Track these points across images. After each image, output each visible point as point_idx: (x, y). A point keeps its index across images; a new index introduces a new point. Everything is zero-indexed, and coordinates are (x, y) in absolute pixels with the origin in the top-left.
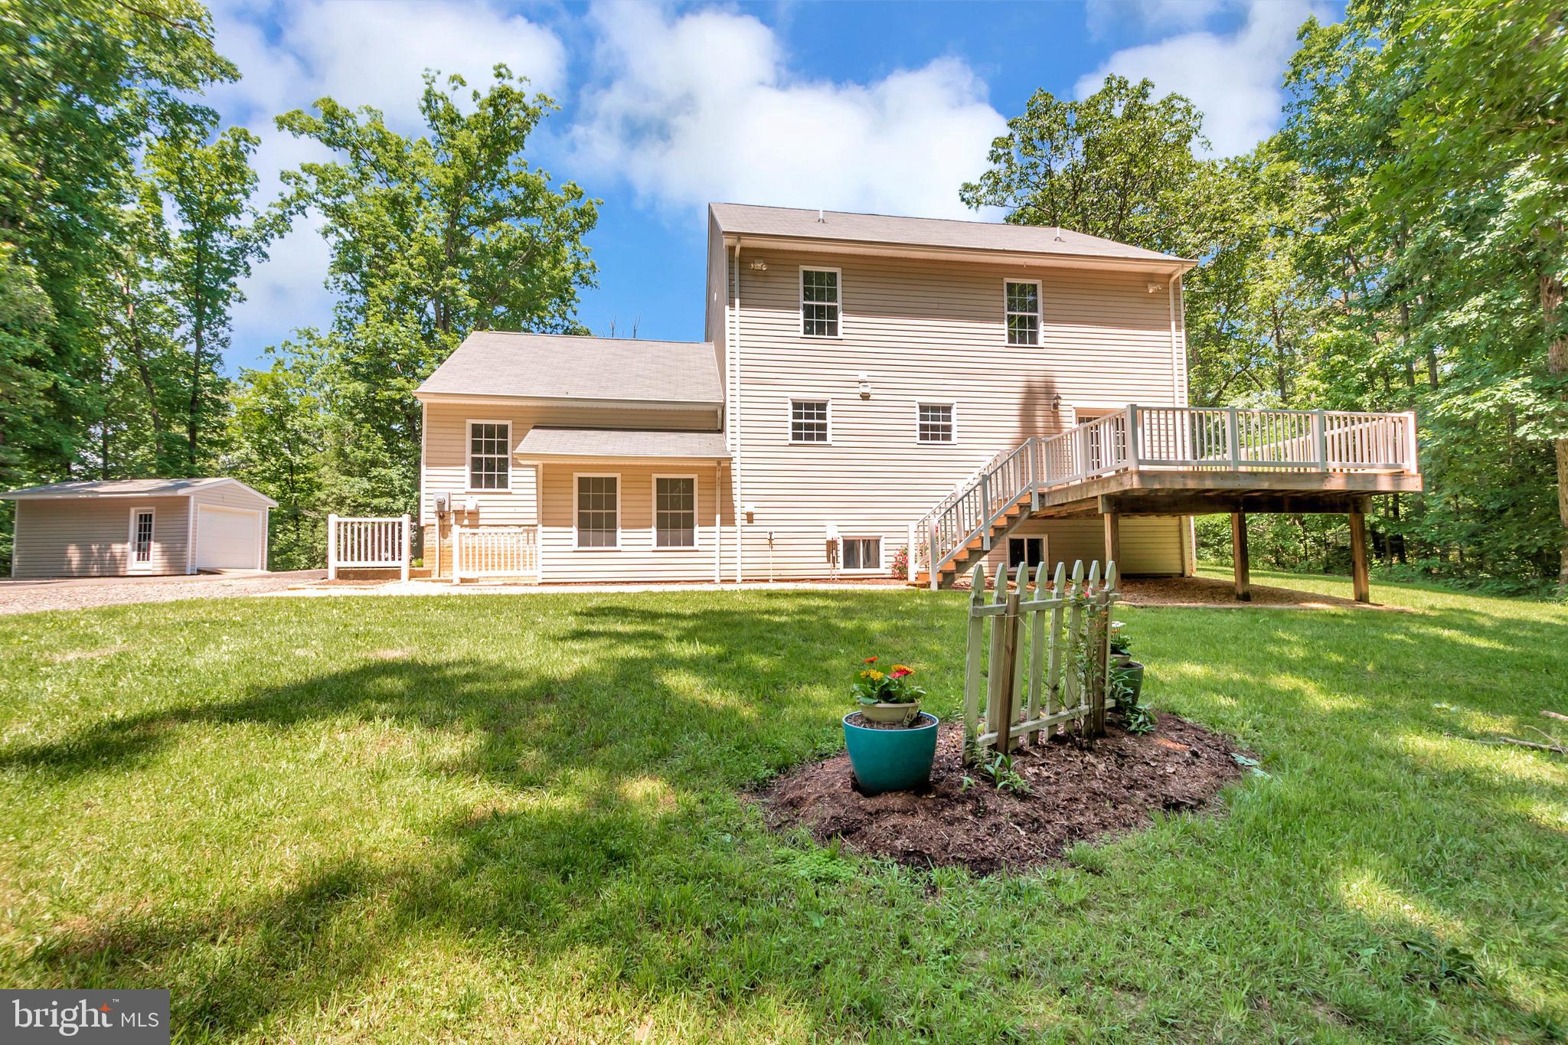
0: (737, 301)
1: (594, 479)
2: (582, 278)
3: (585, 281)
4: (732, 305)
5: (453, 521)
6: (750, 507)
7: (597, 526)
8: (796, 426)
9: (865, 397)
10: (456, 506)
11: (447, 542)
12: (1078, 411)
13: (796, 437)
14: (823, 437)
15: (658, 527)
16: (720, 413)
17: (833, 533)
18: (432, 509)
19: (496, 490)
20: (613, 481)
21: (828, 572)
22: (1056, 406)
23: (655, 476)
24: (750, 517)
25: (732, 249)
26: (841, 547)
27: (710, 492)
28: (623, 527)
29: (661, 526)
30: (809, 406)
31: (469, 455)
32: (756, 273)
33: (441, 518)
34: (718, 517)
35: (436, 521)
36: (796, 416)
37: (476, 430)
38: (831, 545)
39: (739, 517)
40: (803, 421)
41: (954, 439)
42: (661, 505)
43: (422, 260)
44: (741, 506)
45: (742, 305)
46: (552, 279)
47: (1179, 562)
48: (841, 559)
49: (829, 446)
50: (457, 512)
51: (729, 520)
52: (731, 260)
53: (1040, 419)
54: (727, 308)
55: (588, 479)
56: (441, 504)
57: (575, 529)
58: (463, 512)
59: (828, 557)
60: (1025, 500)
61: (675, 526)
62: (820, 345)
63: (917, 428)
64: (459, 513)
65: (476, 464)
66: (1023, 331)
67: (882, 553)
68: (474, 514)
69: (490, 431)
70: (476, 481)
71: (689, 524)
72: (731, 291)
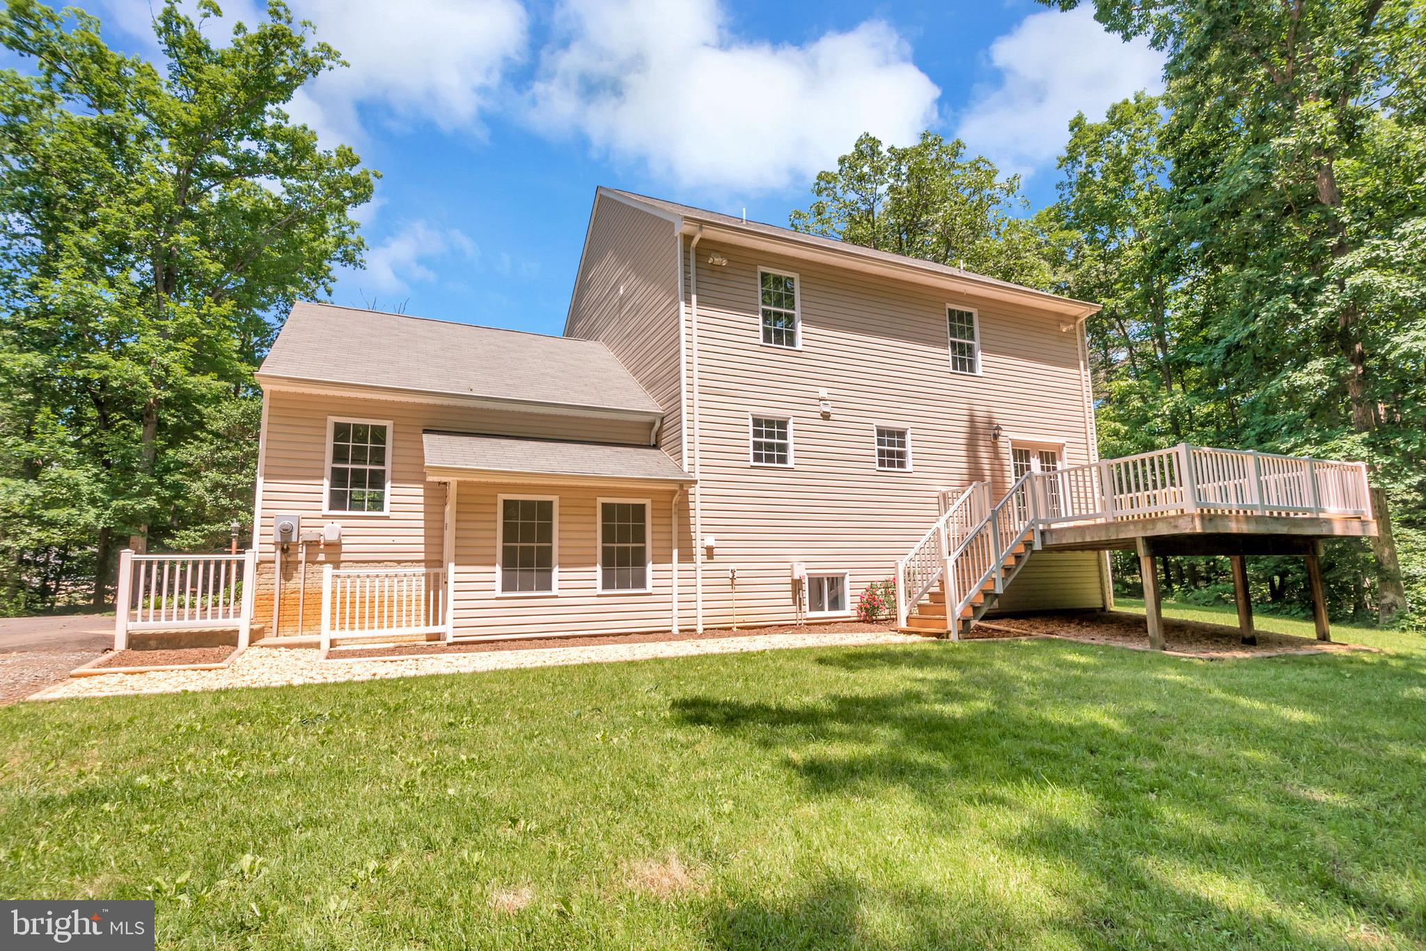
0: (694, 297)
1: (523, 502)
2: (346, 254)
3: (348, 259)
4: (688, 301)
5: (302, 556)
6: (710, 541)
7: (527, 563)
8: (757, 446)
9: (826, 416)
10: (308, 534)
11: (291, 585)
12: (1014, 443)
13: (757, 458)
14: (783, 459)
15: (604, 564)
16: (658, 425)
17: (800, 572)
18: (271, 539)
19: (366, 513)
20: (546, 508)
21: (793, 616)
22: (996, 436)
23: (601, 500)
24: (710, 552)
25: (688, 238)
26: (806, 587)
27: (666, 521)
28: (561, 565)
29: (607, 562)
30: (770, 423)
31: (329, 464)
32: (714, 268)
33: (284, 551)
34: (675, 552)
35: (278, 556)
36: (757, 434)
37: (341, 431)
38: (797, 585)
39: (699, 552)
40: (764, 440)
41: (909, 467)
42: (607, 537)
43: (148, 208)
44: (702, 539)
45: (699, 303)
46: (311, 250)
47: (1100, 596)
48: (807, 601)
49: (791, 469)
50: (309, 544)
51: (687, 556)
52: (686, 252)
53: (982, 449)
54: (682, 304)
55: (516, 502)
56: (286, 532)
57: (498, 569)
58: (318, 543)
59: (794, 599)
60: (1028, 537)
61: (623, 562)
62: (777, 355)
63: (876, 453)
64: (312, 545)
65: (338, 478)
66: (963, 360)
67: (848, 592)
68: (334, 547)
69: (360, 433)
70: (338, 501)
71: (640, 561)
72: (687, 285)
